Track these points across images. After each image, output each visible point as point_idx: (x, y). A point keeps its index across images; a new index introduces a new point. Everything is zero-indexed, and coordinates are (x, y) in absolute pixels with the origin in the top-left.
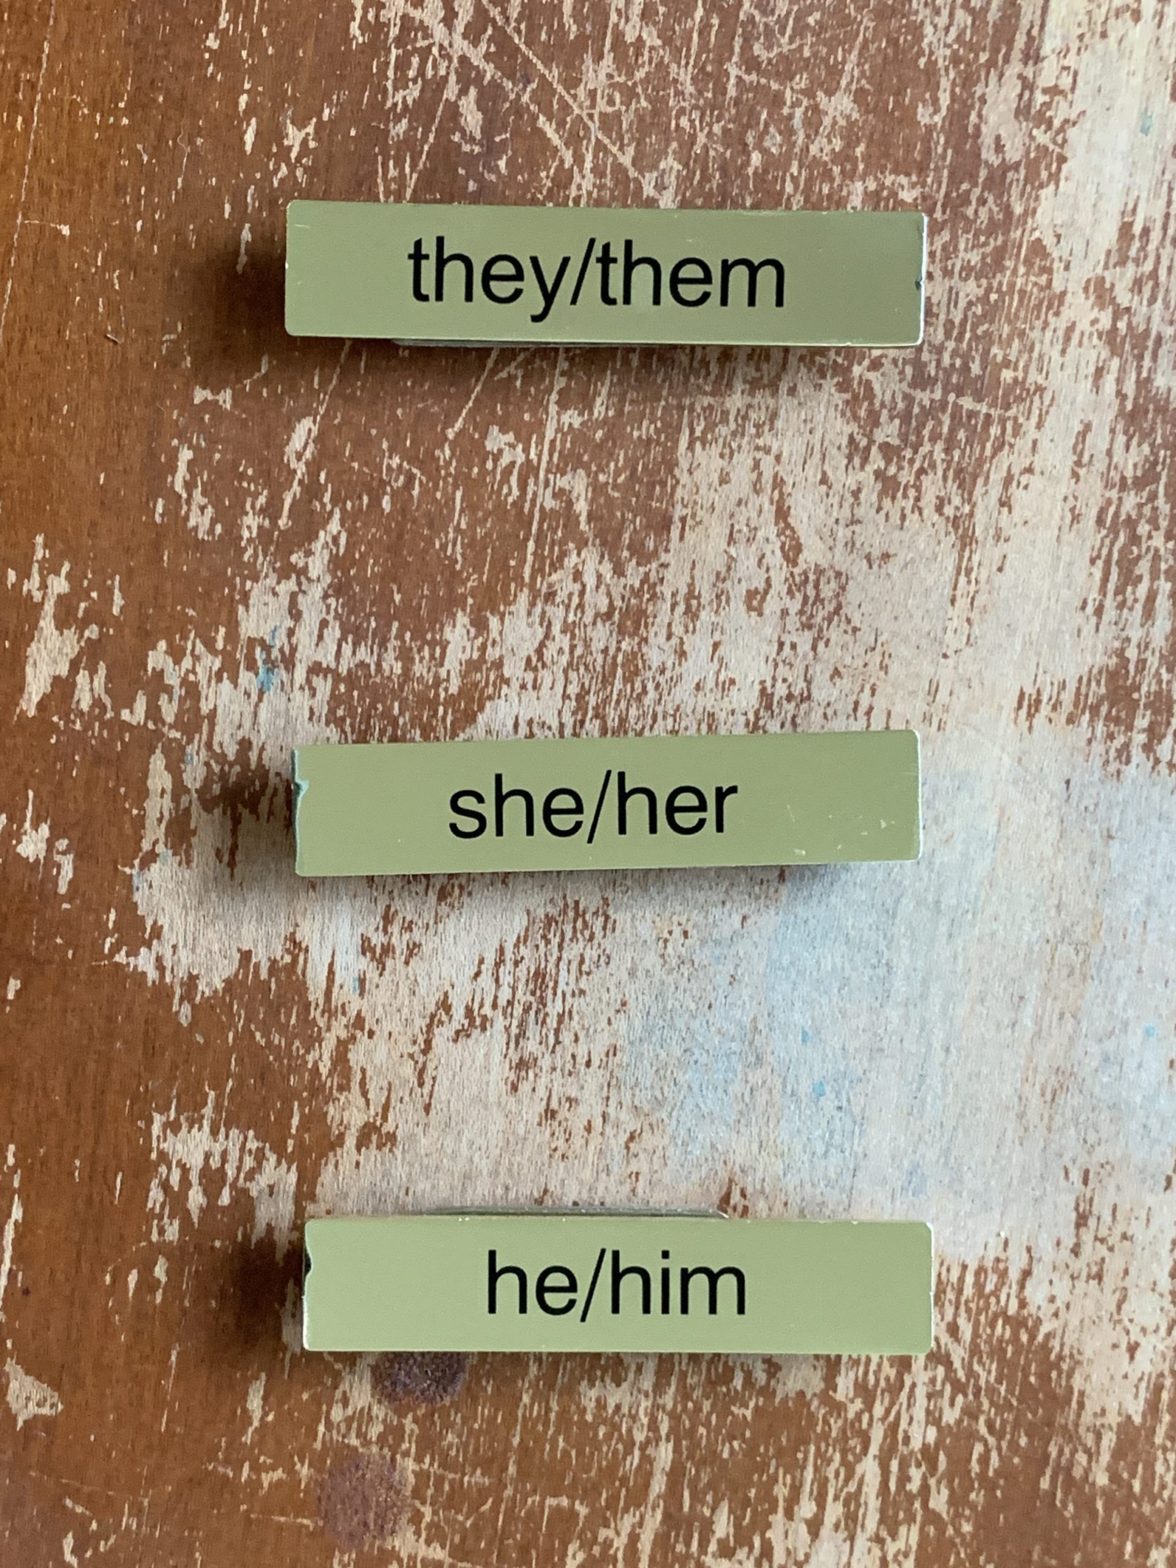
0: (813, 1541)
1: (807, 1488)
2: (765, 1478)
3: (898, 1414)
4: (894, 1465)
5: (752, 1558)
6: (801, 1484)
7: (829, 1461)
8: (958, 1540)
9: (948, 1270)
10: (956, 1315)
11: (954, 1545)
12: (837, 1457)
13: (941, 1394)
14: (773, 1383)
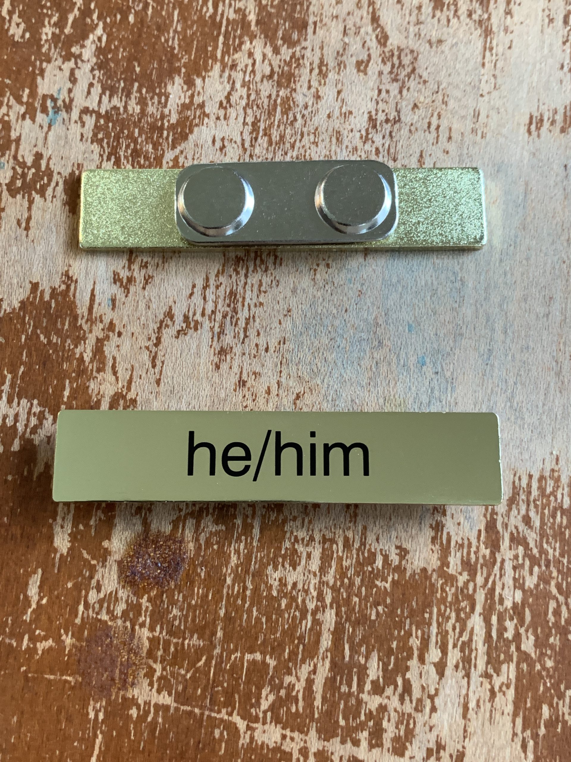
0: (440, 679)
1: (433, 639)
2: (402, 633)
3: (494, 582)
4: (494, 619)
5: (397, 694)
6: (429, 637)
7: (449, 618)
8: (544, 673)
9: (520, 479)
10: (528, 510)
11: (542, 677)
12: (453, 615)
13: (523, 565)
14: (403, 563)
